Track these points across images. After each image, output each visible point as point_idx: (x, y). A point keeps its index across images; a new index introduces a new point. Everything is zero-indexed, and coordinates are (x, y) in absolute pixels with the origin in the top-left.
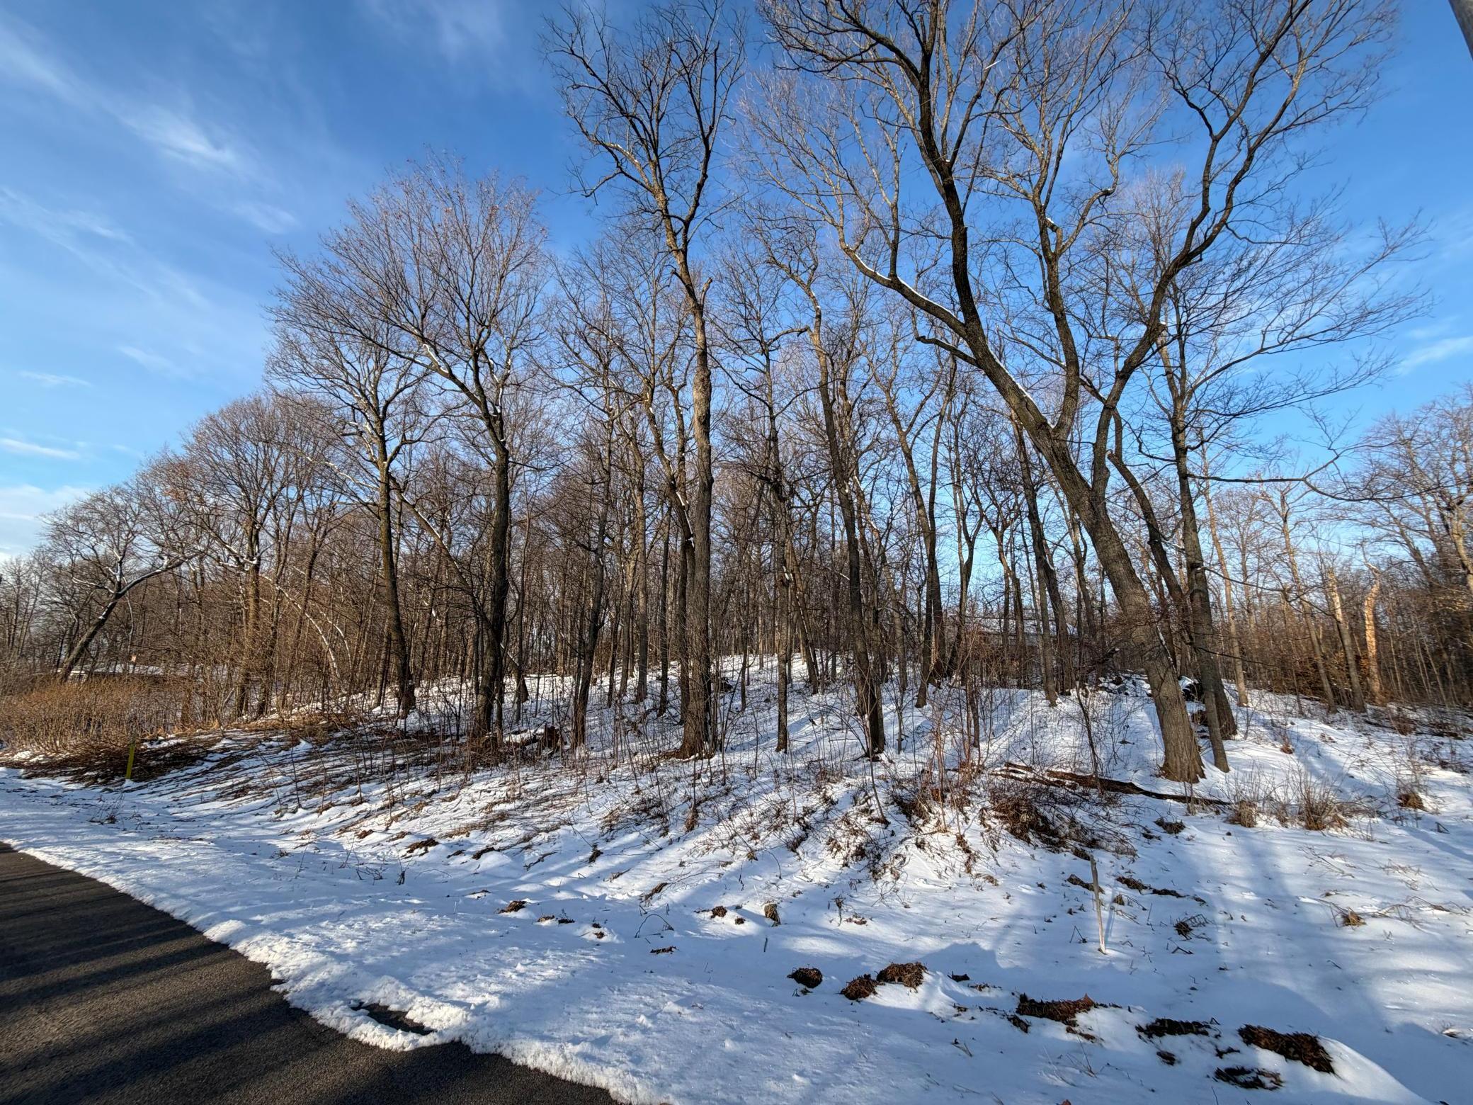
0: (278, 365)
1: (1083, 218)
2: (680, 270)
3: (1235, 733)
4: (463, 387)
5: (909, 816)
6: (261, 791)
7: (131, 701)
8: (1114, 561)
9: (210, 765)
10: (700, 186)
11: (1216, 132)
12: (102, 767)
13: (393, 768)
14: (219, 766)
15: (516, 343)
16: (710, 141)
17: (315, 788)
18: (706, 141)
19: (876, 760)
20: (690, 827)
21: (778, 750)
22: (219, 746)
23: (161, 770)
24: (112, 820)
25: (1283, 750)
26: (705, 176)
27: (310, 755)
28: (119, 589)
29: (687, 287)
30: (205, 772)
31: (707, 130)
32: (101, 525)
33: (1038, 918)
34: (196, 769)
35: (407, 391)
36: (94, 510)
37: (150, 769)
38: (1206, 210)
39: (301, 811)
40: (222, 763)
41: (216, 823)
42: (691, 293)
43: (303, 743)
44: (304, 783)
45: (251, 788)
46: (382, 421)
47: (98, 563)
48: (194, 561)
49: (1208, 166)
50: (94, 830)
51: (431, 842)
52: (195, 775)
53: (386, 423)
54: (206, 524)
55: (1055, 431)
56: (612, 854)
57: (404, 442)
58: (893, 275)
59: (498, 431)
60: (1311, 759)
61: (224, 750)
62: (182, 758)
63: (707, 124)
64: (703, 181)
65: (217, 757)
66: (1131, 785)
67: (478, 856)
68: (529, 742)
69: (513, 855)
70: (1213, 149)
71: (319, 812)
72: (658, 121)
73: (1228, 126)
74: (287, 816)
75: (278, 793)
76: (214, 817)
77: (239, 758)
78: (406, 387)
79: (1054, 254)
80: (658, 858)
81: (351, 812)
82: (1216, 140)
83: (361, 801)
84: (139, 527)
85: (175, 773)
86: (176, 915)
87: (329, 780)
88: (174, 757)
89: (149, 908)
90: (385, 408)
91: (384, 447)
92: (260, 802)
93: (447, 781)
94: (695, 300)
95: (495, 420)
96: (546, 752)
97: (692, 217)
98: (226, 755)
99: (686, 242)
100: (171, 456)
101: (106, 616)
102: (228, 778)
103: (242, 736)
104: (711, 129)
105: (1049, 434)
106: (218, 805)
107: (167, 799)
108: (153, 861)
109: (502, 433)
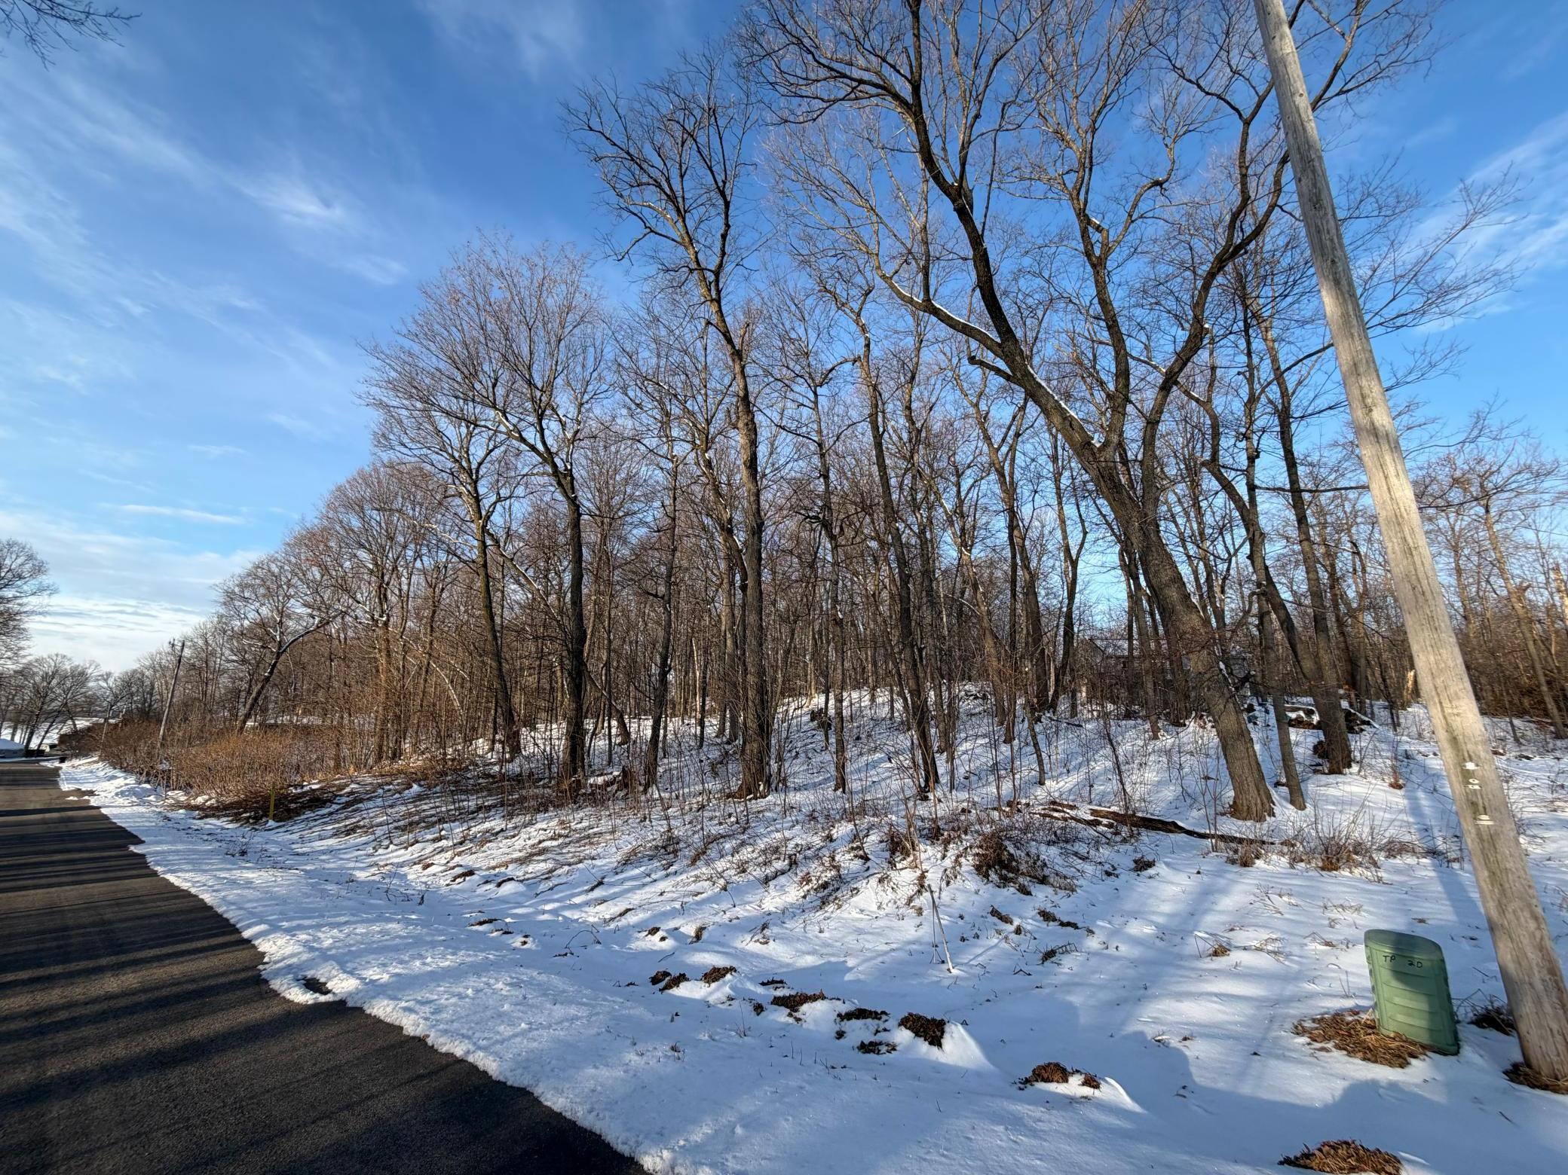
0: (382, 440)
1: (1130, 216)
2: (715, 319)
3: (1350, 766)
4: (533, 448)
5: (893, 852)
6: (369, 829)
7: (292, 751)
8: (1166, 585)
9: (335, 807)
10: (724, 237)
11: (1246, 114)
12: (255, 810)
13: (479, 809)
14: (344, 808)
15: (586, 397)
16: (728, 192)
17: (410, 827)
18: (723, 194)
19: (926, 799)
20: (694, 861)
21: (835, 790)
22: (348, 790)
23: (298, 812)
24: (243, 853)
25: (1392, 785)
26: (728, 226)
27: (419, 797)
28: (280, 647)
29: (724, 335)
30: (331, 814)
31: (721, 184)
32: (262, 591)
33: (928, 944)
34: (325, 811)
35: (497, 452)
36: (256, 577)
37: (289, 810)
38: (1246, 199)
39: (392, 847)
40: (348, 805)
41: (323, 857)
42: (729, 341)
43: (415, 786)
44: (401, 823)
45: (360, 827)
46: (475, 482)
47: (263, 624)
48: (339, 619)
49: (1243, 151)
50: (224, 861)
51: (471, 873)
52: (323, 816)
53: (479, 484)
54: (343, 587)
55: (1100, 450)
56: (612, 885)
57: (499, 499)
58: (928, 300)
59: (568, 487)
60: (1421, 794)
61: (352, 793)
62: (316, 801)
63: (720, 178)
64: (726, 231)
65: (344, 799)
66: (1174, 824)
67: (499, 885)
68: (608, 784)
69: (528, 886)
70: (1245, 135)
71: (406, 848)
72: (682, 176)
73: (1259, 106)
74: (381, 851)
75: (379, 832)
76: (324, 853)
77: (361, 801)
78: (495, 447)
79: (1100, 258)
80: (647, 889)
81: (430, 848)
82: (1247, 123)
83: (440, 839)
84: (292, 591)
85: (309, 814)
86: (232, 921)
87: (422, 820)
88: (310, 801)
89: (219, 916)
90: (477, 471)
91: (479, 506)
92: (364, 839)
93: (518, 820)
94: (733, 347)
95: (565, 476)
96: (621, 794)
97: (721, 266)
98: (351, 798)
99: (719, 292)
100: (308, 525)
101: (271, 673)
102: (347, 818)
103: (369, 780)
104: (724, 183)
105: (1093, 454)
106: (331, 842)
107: (295, 837)
108: (248, 884)
109: (573, 488)
